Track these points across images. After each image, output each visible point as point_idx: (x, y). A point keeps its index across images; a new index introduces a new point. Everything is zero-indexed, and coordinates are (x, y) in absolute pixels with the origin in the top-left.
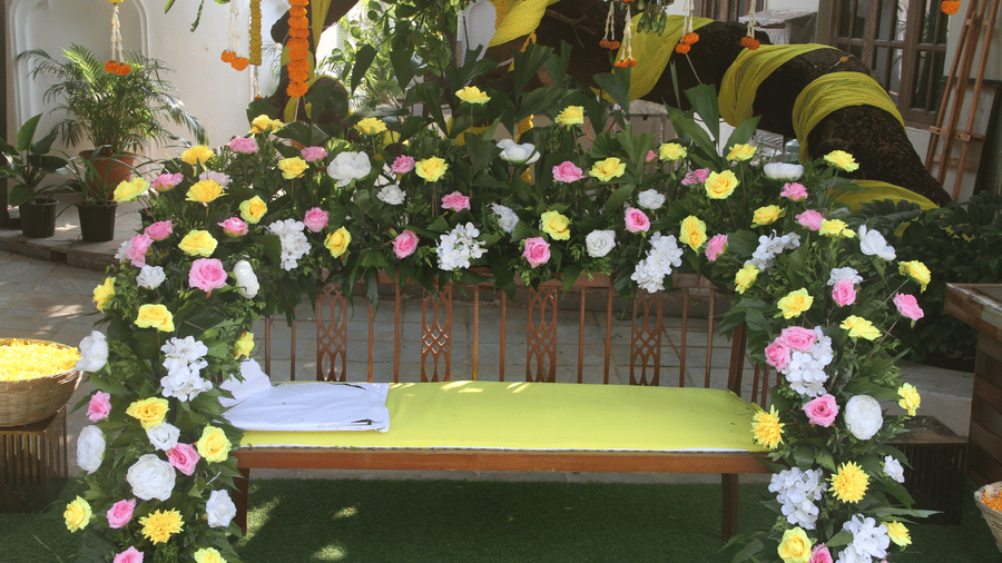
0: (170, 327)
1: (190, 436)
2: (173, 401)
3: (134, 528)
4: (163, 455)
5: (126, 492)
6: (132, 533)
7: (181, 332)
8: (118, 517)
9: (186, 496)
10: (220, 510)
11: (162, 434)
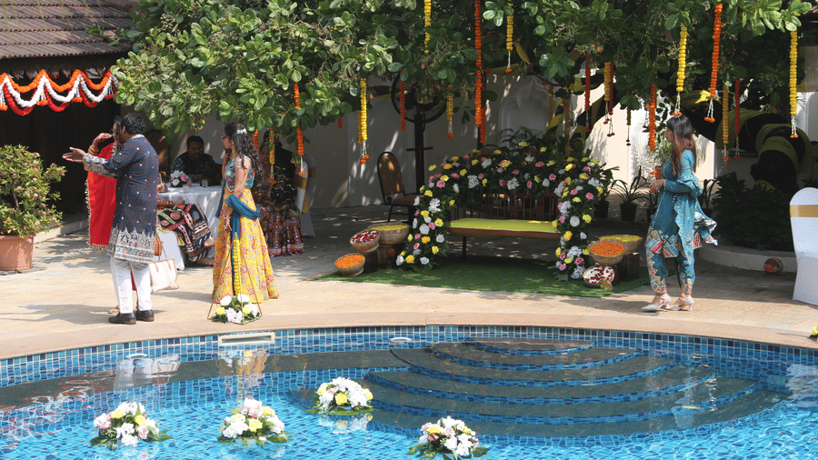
0: (431, 195)
1: (433, 220)
2: (430, 212)
3: (420, 239)
4: (427, 224)
5: (419, 232)
6: (420, 241)
7: (434, 197)
8: (417, 236)
9: (432, 234)
10: (440, 238)
11: (428, 219)
